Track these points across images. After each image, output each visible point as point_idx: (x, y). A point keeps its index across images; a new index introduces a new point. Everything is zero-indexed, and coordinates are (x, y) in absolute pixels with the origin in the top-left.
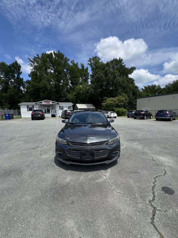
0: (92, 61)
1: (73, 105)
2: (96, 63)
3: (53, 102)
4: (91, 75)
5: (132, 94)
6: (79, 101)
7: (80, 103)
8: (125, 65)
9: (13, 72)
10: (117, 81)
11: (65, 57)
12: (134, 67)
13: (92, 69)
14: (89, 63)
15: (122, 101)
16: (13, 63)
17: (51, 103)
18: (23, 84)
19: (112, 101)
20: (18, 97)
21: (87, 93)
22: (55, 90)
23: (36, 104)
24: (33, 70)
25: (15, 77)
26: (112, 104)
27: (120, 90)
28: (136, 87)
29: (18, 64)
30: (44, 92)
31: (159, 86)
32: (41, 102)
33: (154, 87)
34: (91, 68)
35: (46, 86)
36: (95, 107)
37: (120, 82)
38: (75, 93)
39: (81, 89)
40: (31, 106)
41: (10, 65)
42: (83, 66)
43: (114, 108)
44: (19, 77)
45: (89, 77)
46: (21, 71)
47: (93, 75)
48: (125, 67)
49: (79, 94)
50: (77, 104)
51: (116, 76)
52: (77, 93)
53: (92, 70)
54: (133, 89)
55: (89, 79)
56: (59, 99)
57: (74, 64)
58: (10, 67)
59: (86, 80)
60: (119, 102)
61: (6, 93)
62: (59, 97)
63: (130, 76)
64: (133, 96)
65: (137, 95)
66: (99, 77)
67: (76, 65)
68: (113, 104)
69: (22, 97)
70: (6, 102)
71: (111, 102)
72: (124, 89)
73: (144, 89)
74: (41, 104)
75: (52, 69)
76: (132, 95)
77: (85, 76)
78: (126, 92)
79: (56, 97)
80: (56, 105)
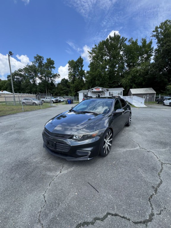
0: (159, 29)
1: (123, 91)
3: (102, 89)
4: (156, 50)
6: (134, 85)
7: (135, 88)
9: (78, 66)
11: (121, 38)
13: (158, 40)
14: (155, 33)
16: (79, 59)
17: (100, 90)
18: (85, 75)
20: (81, 86)
21: (146, 75)
22: (108, 76)
23: (89, 91)
24: (92, 61)
25: (79, 70)
29: (81, 59)
30: (98, 80)
32: (93, 90)
35: (100, 74)
36: (155, 91)
38: (130, 77)
39: (137, 72)
40: (86, 94)
41: (76, 61)
42: (144, 41)
44: (82, 69)
45: (153, 53)
46: (83, 64)
47: (159, 49)
49: (135, 78)
50: (131, 88)
52: (133, 77)
53: (159, 42)
55: (152, 55)
56: (112, 85)
57: (133, 42)
58: (76, 63)
59: (148, 58)
61: (74, 84)
62: (112, 83)
67: (135, 43)
69: (83, 86)
70: (73, 91)
74: (92, 91)
75: (108, 56)
77: (147, 53)
79: (110, 83)
80: (105, 91)
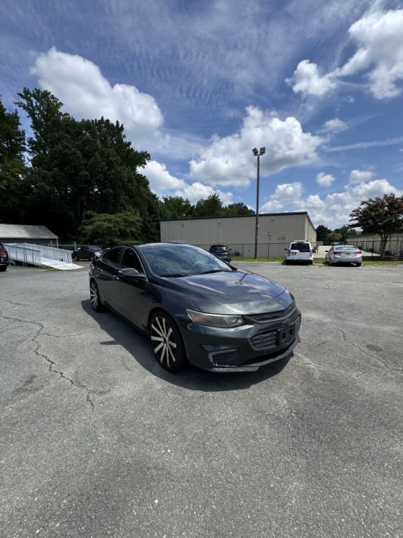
0: (32, 98)
2: (48, 110)
4: (32, 142)
5: (148, 210)
8: (129, 144)
10: (116, 174)
12: (146, 152)
13: (35, 123)
14: (25, 102)
15: (132, 224)
19: (110, 221)
21: (25, 193)
26: (111, 228)
27: (124, 197)
28: (154, 197)
31: (187, 201)
33: (179, 201)
34: (30, 120)
36: (56, 234)
37: (123, 180)
43: (116, 240)
45: (25, 144)
47: (40, 142)
48: (131, 147)
51: (112, 162)
53: (36, 125)
54: (149, 201)
55: (24, 150)
59: (13, 152)
60: (126, 226)
63: (139, 170)
64: (150, 215)
65: (156, 213)
66: (66, 154)
68: (113, 229)
71: (106, 224)
72: (131, 197)
73: (164, 202)
76: (147, 213)
78: (136, 205)
